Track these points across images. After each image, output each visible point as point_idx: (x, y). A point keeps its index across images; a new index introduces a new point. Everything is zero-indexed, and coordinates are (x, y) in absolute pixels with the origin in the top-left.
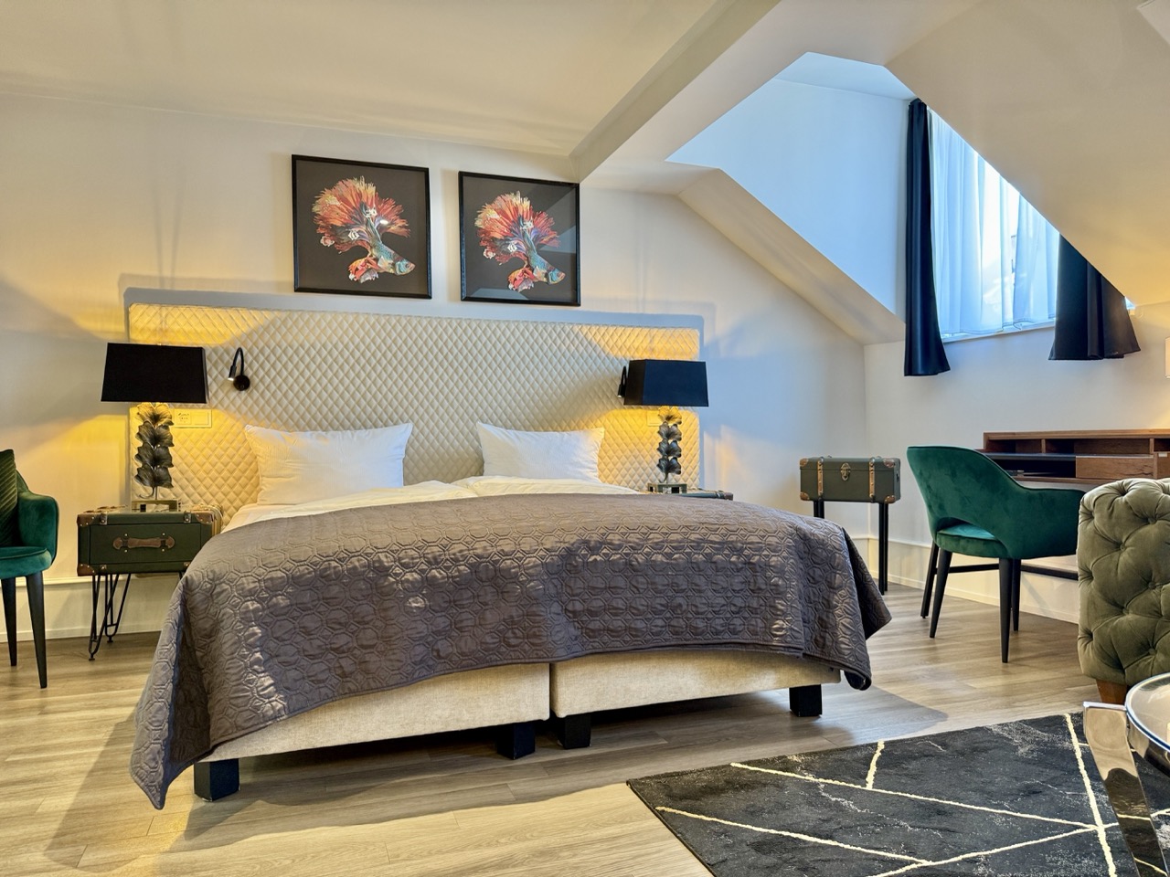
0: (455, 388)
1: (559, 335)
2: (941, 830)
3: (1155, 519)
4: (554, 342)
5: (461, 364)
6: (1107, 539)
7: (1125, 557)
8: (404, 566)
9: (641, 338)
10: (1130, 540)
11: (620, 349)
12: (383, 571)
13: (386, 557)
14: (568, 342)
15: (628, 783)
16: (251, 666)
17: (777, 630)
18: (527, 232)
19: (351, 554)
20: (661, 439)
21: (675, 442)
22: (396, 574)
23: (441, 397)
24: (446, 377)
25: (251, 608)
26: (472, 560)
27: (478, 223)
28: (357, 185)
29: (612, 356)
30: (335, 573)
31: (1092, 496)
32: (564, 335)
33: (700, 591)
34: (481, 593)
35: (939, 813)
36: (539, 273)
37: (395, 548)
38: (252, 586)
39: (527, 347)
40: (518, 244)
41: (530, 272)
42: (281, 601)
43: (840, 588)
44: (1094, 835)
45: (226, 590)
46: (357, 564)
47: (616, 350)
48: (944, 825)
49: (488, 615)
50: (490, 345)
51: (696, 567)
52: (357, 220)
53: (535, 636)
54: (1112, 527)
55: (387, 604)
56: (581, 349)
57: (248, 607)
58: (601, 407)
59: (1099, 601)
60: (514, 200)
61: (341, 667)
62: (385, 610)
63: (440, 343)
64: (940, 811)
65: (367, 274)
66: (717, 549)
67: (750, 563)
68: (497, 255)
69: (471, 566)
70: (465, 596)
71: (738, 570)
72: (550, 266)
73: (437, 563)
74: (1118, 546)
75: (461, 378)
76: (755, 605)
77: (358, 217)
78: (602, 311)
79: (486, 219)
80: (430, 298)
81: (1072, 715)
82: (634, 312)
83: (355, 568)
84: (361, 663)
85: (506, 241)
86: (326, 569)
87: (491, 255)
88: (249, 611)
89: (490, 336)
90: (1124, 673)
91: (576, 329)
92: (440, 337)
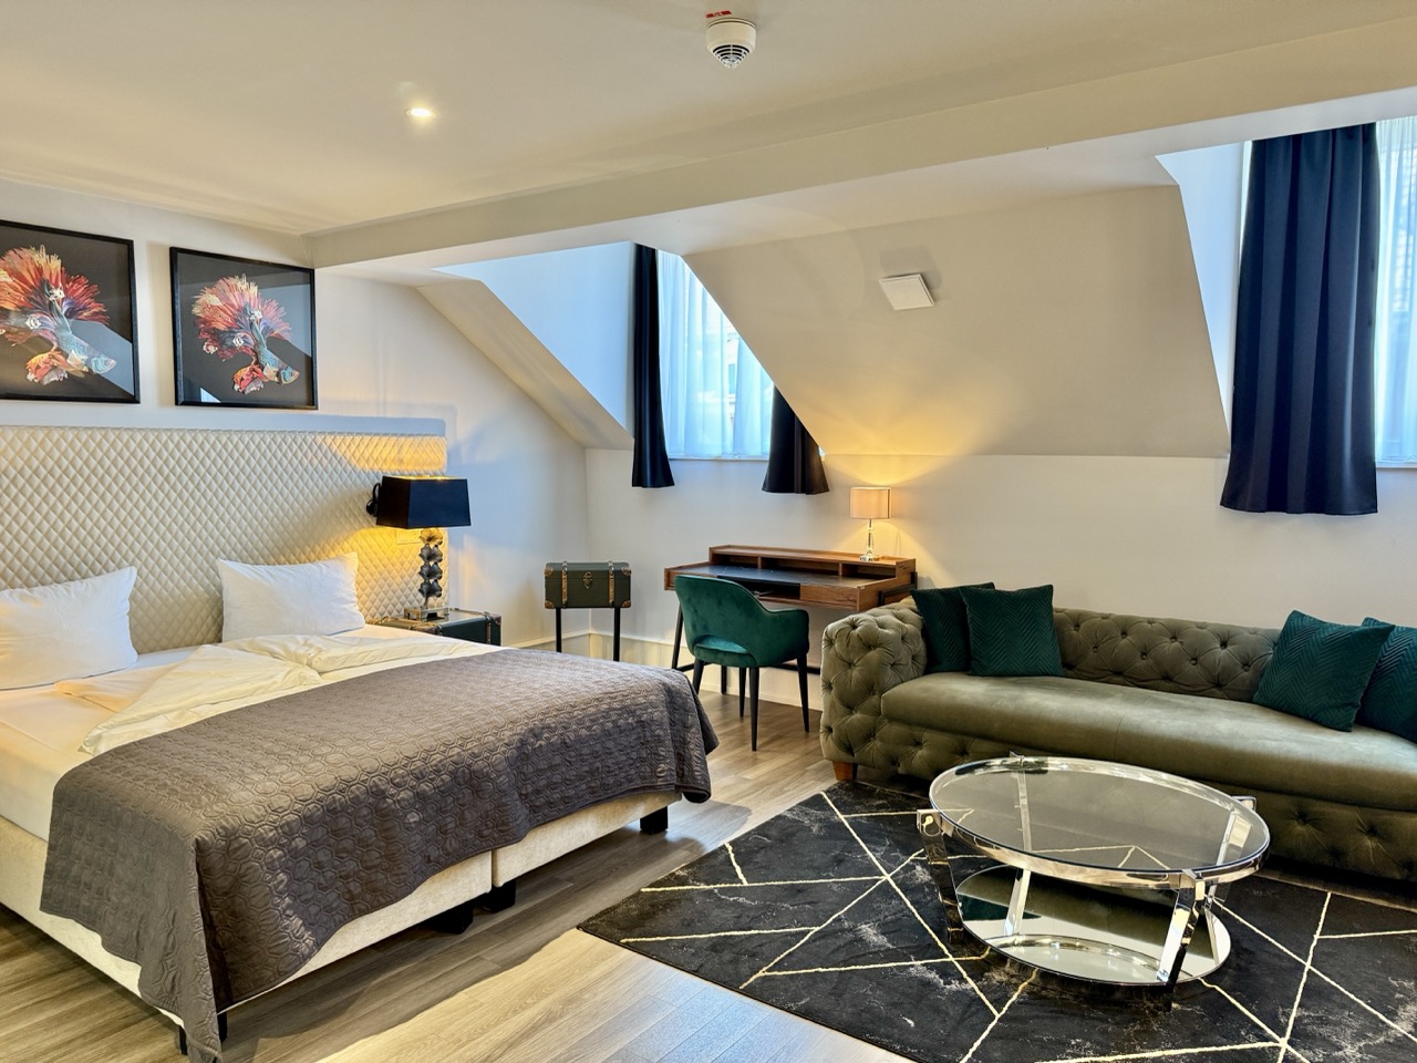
0: (179, 516)
1: (300, 447)
2: (809, 903)
3: (875, 647)
4: (295, 455)
5: (185, 487)
6: (842, 660)
7: (855, 673)
8: (397, 785)
9: (388, 448)
10: (860, 662)
11: (367, 461)
12: (379, 794)
13: (380, 780)
14: (310, 455)
15: (578, 928)
16: (284, 911)
17: (661, 772)
18: (255, 323)
19: (349, 783)
20: (423, 563)
21: (436, 563)
22: (392, 795)
23: (162, 528)
24: (167, 503)
25: (275, 856)
26: (451, 768)
27: (196, 310)
28: (36, 257)
29: (359, 468)
30: (341, 805)
31: (833, 628)
32: (305, 447)
33: (611, 754)
34: (461, 796)
35: (799, 891)
36: (270, 372)
37: (384, 770)
38: (271, 834)
39: (264, 462)
40: (244, 337)
41: (260, 370)
42: (300, 843)
43: (691, 727)
44: (887, 882)
45: (245, 844)
46: (358, 793)
47: (363, 462)
48: (809, 900)
49: (467, 815)
50: (220, 462)
51: (608, 734)
52: (37, 303)
53: (503, 824)
54: (848, 652)
55: (389, 825)
56: (325, 462)
57: (272, 856)
58: (347, 527)
59: (838, 705)
60: (239, 284)
61: (349, 891)
62: (388, 829)
63: (160, 462)
64: (799, 890)
65: (53, 373)
66: (619, 715)
67: (641, 721)
68: (220, 350)
69: (451, 773)
70: (449, 802)
71: (633, 729)
72: (282, 363)
73: (424, 777)
74: (850, 665)
75: (186, 503)
76: (645, 755)
77: (38, 299)
78: (340, 414)
79: (206, 306)
80: (138, 402)
81: (826, 792)
82: (375, 415)
83: (357, 797)
84: (367, 884)
85: (231, 332)
86: (330, 804)
87: (212, 349)
88: (274, 860)
89: (221, 451)
90: (853, 755)
91: (319, 439)
92: (159, 454)
